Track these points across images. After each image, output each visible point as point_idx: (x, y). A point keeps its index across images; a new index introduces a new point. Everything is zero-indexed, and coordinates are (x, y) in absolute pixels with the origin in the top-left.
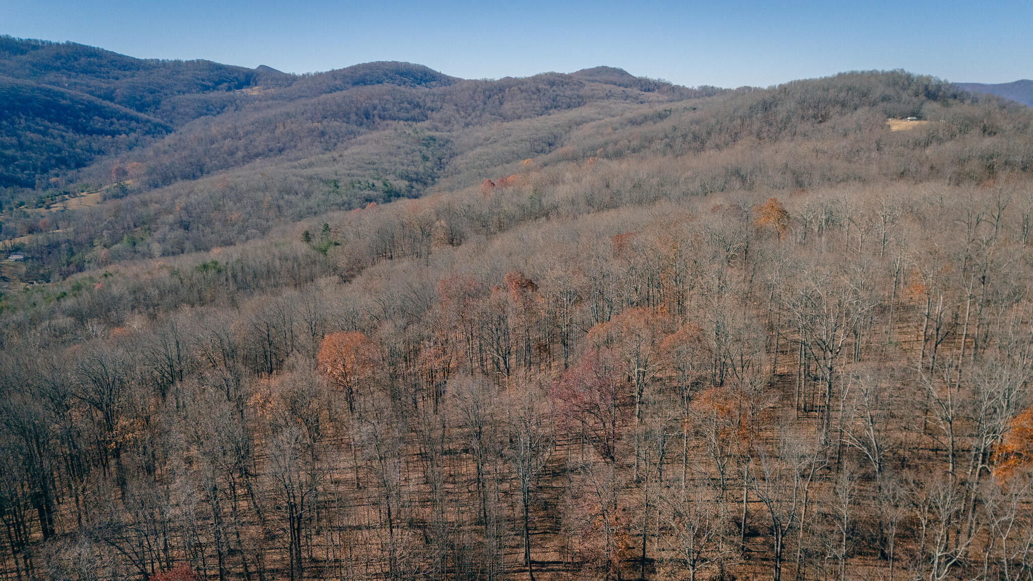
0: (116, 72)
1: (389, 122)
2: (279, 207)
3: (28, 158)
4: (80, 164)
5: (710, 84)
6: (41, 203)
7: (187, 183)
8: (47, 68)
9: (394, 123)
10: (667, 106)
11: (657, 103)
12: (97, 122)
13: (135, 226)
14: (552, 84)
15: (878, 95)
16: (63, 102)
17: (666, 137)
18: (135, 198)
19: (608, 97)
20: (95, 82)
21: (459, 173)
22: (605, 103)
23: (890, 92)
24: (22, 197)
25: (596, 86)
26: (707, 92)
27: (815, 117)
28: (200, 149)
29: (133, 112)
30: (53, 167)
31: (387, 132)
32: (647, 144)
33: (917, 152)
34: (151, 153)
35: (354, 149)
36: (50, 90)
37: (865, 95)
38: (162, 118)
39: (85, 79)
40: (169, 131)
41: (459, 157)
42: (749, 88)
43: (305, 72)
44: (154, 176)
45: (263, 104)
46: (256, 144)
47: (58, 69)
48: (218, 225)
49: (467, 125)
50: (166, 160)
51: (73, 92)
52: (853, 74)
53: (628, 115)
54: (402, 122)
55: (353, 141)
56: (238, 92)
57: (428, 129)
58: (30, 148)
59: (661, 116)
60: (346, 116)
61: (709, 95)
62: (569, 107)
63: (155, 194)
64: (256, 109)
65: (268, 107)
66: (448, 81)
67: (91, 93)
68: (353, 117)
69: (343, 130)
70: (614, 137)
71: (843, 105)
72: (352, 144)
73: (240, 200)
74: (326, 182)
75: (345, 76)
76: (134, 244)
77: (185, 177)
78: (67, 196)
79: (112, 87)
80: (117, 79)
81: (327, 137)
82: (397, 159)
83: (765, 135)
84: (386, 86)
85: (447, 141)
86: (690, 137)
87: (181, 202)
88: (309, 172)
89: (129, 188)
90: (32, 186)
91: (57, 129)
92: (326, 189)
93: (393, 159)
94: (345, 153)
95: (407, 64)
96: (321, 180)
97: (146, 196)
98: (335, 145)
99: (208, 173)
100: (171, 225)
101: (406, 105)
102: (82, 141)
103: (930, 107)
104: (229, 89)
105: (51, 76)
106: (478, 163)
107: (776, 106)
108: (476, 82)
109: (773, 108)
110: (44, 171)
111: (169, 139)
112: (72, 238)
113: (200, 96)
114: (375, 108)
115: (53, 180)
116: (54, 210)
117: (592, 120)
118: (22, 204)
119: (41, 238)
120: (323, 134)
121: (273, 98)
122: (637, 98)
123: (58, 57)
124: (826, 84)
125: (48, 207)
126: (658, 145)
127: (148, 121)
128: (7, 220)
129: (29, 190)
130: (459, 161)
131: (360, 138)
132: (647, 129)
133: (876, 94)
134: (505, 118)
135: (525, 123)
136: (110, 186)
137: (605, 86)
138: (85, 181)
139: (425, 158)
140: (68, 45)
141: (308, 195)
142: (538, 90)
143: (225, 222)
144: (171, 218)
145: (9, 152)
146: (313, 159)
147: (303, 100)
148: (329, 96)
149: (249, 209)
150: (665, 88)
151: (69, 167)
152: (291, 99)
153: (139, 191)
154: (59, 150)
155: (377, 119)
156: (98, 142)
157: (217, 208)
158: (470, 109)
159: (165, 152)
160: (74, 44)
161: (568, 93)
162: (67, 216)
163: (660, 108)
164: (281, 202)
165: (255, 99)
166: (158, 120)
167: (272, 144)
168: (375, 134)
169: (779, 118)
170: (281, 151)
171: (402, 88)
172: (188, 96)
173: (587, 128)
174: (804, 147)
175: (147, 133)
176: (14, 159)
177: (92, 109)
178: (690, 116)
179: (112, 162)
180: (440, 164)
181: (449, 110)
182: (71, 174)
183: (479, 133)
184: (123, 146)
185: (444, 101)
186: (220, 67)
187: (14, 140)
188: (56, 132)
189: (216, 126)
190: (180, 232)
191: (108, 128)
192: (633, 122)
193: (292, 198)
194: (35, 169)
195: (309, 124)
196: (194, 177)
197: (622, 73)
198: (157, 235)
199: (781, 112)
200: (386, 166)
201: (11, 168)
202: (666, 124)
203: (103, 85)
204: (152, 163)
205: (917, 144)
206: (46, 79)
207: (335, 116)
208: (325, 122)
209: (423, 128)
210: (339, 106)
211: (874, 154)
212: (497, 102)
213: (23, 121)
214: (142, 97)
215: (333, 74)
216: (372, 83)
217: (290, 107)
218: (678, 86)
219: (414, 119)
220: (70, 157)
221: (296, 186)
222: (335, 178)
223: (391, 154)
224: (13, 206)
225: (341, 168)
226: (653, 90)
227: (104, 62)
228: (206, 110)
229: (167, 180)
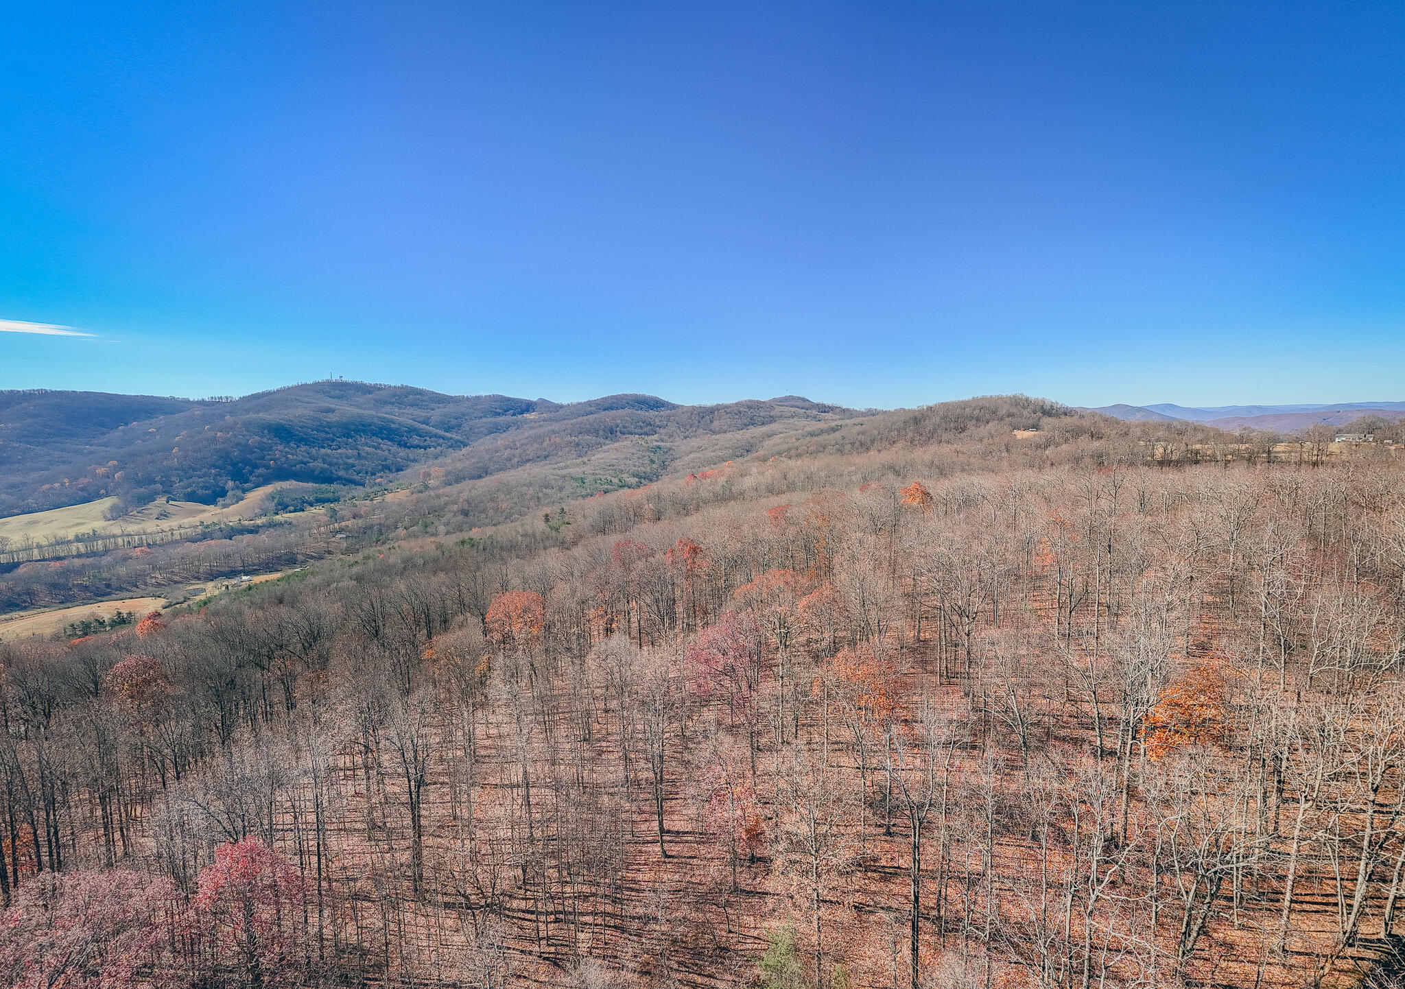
0: (432, 405)
1: (627, 436)
2: (538, 498)
3: (363, 466)
4: (399, 469)
6: (367, 497)
7: (472, 482)
8: (386, 403)
9: (631, 437)
10: (839, 423)
11: (831, 420)
12: (415, 440)
13: (429, 514)
14: (750, 407)
15: (1004, 412)
16: (393, 426)
17: (837, 444)
18: (432, 493)
19: (793, 417)
20: (417, 412)
21: (678, 472)
22: (791, 421)
23: (1014, 410)
24: (354, 493)
25: (783, 409)
26: (872, 413)
27: (956, 429)
28: (487, 457)
29: (441, 432)
30: (380, 471)
31: (625, 443)
32: (821, 449)
33: (1039, 452)
34: (450, 461)
35: (599, 456)
36: (384, 418)
37: (994, 412)
38: (462, 437)
39: (410, 410)
40: (465, 445)
41: (678, 460)
42: (903, 410)
43: (569, 403)
44: (449, 477)
45: (537, 424)
46: (528, 452)
47: (393, 404)
48: (491, 512)
49: (685, 438)
50: (459, 466)
51: (401, 419)
52: (983, 398)
53: (809, 429)
54: (637, 436)
55: (600, 449)
56: (520, 416)
57: (657, 441)
58: (365, 458)
59: (834, 430)
60: (596, 432)
62: (763, 424)
63: (448, 489)
64: (531, 428)
65: (540, 426)
66: (674, 407)
67: (414, 420)
68: (601, 433)
69: (593, 442)
70: (796, 444)
71: (978, 419)
72: (599, 452)
73: (510, 493)
74: (576, 479)
75: (598, 405)
76: (426, 526)
77: (472, 478)
78: (386, 492)
79: (429, 415)
80: (433, 409)
81: (581, 447)
82: (631, 462)
83: (917, 442)
84: (627, 411)
85: (670, 449)
86: (857, 444)
87: (465, 495)
88: (564, 472)
89: (430, 486)
90: (363, 485)
91: (386, 444)
92: (575, 484)
93: (628, 462)
94: (593, 458)
95: (644, 396)
96: (572, 478)
97: (441, 491)
98: (587, 452)
99: (491, 474)
100: (455, 513)
101: (641, 423)
102: (403, 452)
103: (1046, 421)
104: (514, 415)
105: (388, 408)
106: (691, 465)
107: (924, 421)
108: (693, 407)
109: (922, 422)
110: (373, 474)
111: (465, 451)
112: (382, 522)
113: (493, 420)
114: (618, 426)
115: (378, 480)
116: (375, 502)
117: (781, 433)
118: (354, 497)
119: (360, 522)
120: (578, 445)
121: (544, 420)
122: (815, 418)
123: (394, 395)
124: (963, 405)
125: (372, 500)
126: (830, 449)
127: (451, 438)
128: (341, 509)
129: (361, 487)
130: (678, 463)
131: (604, 447)
132: (822, 439)
133: (1003, 411)
134: (714, 433)
135: (729, 435)
136: (417, 485)
137: (790, 409)
138: (401, 481)
139: (652, 461)
140: (402, 387)
141: (561, 489)
142: (740, 412)
143: (496, 510)
144: (455, 507)
145: (350, 461)
146: (568, 463)
147: (566, 422)
148: (585, 418)
149: (515, 500)
150: (837, 410)
151: (390, 471)
152: (557, 421)
153: (437, 488)
154: (386, 460)
155: (618, 433)
156: (412, 453)
157: (492, 500)
158: (688, 427)
159: (460, 460)
160: (406, 386)
161: (762, 414)
162: (382, 506)
163: (833, 424)
164: (540, 495)
165: (531, 421)
166: (458, 437)
167: (539, 453)
168: (617, 445)
169: (927, 430)
170: (546, 457)
171: (639, 412)
172: (484, 420)
173: (776, 439)
174: (946, 449)
175: (450, 447)
176: (353, 466)
177: (412, 431)
178: (855, 430)
179: (421, 468)
180: (664, 466)
181: (672, 427)
182: (391, 476)
183: (694, 443)
184: (431, 456)
185: (669, 420)
186: (509, 399)
187: (355, 453)
188: (385, 447)
189: (500, 440)
190: (460, 518)
191: (421, 444)
192: (812, 434)
193: (549, 491)
194: (367, 473)
195: (568, 438)
196: (480, 477)
197: (804, 400)
198: (444, 520)
199: (929, 425)
200: (622, 467)
201: (350, 472)
202: (838, 435)
203: (423, 414)
204: (450, 468)
205: (1038, 446)
206: (384, 410)
207: (588, 432)
208: (580, 437)
209: (653, 440)
210: (590, 424)
211: (1004, 454)
212: (708, 421)
213: (363, 439)
214: (449, 421)
215: (590, 403)
216: (617, 409)
217: (556, 426)
218: (848, 410)
219: (646, 434)
220: (392, 464)
221: (553, 483)
222: (583, 476)
223: (626, 458)
224: (347, 499)
225: (588, 469)
226: (828, 412)
227: (426, 398)
228: (496, 429)
229: (458, 480)
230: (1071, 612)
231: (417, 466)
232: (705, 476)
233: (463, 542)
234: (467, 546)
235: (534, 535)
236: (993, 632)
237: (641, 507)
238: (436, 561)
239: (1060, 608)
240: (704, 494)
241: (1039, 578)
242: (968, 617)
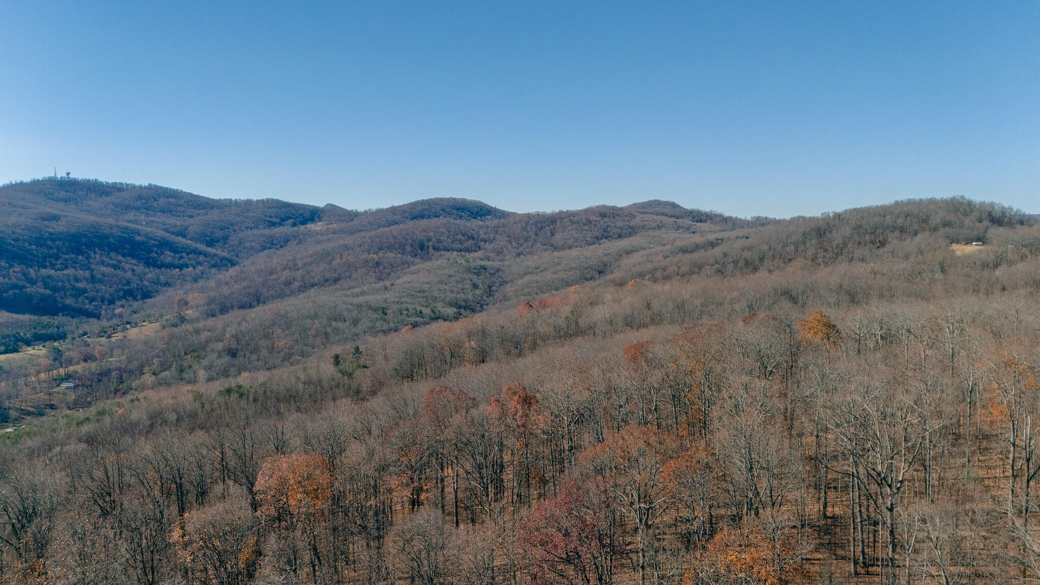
0: (190, 211)
1: (443, 253)
2: (326, 334)
3: (98, 291)
4: (146, 295)
5: (763, 215)
6: (103, 333)
7: (242, 312)
8: (128, 208)
9: (448, 254)
10: (719, 235)
11: (710, 232)
12: (168, 257)
13: (186, 354)
14: (603, 215)
15: (938, 221)
16: (138, 238)
17: (717, 263)
18: (190, 327)
19: (659, 228)
20: (171, 221)
21: (508, 299)
22: (657, 233)
23: (951, 217)
24: (86, 327)
25: (646, 217)
26: (761, 222)
27: (872, 242)
28: (260, 280)
29: (202, 247)
30: (120, 298)
31: (439, 262)
32: (696, 270)
33: (986, 273)
34: (213, 284)
35: (406, 278)
36: (126, 228)
37: (924, 221)
38: (229, 253)
39: (161, 218)
40: (233, 264)
41: (509, 285)
42: (803, 218)
43: (367, 209)
44: (213, 306)
45: (324, 238)
46: (313, 274)
47: (138, 209)
48: (264, 352)
49: (518, 255)
50: (225, 290)
51: (149, 230)
52: (910, 202)
53: (679, 244)
54: (455, 253)
55: (407, 270)
56: (302, 227)
57: (481, 259)
58: (101, 281)
59: (712, 245)
60: (402, 247)
61: (763, 225)
62: (620, 237)
63: (210, 322)
64: (318, 242)
65: (329, 240)
66: (503, 215)
67: (166, 230)
68: (408, 248)
69: (398, 261)
70: (664, 263)
71: (902, 231)
72: (405, 274)
73: (288, 328)
74: (375, 310)
75: (404, 212)
76: (182, 371)
77: (242, 307)
78: (128, 326)
79: (186, 224)
80: (191, 217)
81: (381, 267)
82: (447, 287)
83: (820, 260)
84: (442, 220)
85: (498, 270)
86: (742, 262)
87: (231, 330)
88: (360, 299)
89: (188, 317)
90: (98, 317)
91: (129, 263)
92: (375, 316)
93: (443, 287)
94: (397, 282)
95: (464, 200)
96: (370, 308)
97: (201, 325)
98: (389, 274)
99: (264, 302)
100: (220, 353)
101: (460, 237)
102: (152, 274)
103: (996, 232)
104: (294, 225)
105: (131, 215)
106: (526, 290)
107: (830, 232)
108: (529, 216)
109: (828, 234)
110: (111, 302)
111: (232, 271)
112: (124, 366)
113: (267, 232)
114: (429, 240)
115: (118, 311)
116: (113, 339)
117: (642, 249)
118: (85, 334)
119: (93, 366)
120: (378, 264)
121: (334, 233)
122: (688, 229)
123: (140, 198)
124: (883, 211)
125: (109, 337)
126: (707, 270)
127: (215, 255)
128: (68, 350)
129: (95, 320)
130: (508, 288)
131: (413, 268)
132: (696, 256)
133: (936, 220)
134: (556, 248)
135: (575, 252)
136: (170, 316)
137: (655, 217)
138: (148, 312)
139: (475, 286)
140: (150, 187)
141: (355, 322)
142: (590, 222)
143: (272, 349)
144: (220, 346)
145: (80, 285)
146: (365, 288)
147: (362, 234)
148: (387, 229)
149: (296, 336)
150: (718, 219)
151: (135, 299)
152: (352, 233)
153: (197, 320)
154: (128, 283)
155: (431, 250)
156: (164, 275)
157: (267, 336)
158: (522, 241)
159: (227, 283)
160: (156, 187)
161: (619, 224)
162: (123, 345)
163: (711, 237)
164: (329, 330)
165: (317, 233)
166: (225, 254)
167: (328, 275)
168: (428, 264)
169: (835, 243)
170: (336, 280)
171: (458, 222)
172: (255, 232)
173: (637, 257)
174: (860, 269)
175: (214, 266)
176: (84, 291)
177: (164, 244)
178: (743, 242)
179: (174, 294)
180: (490, 292)
181: (501, 241)
182: (136, 305)
183: (530, 261)
184: (189, 278)
185: (496, 232)
186: (287, 205)
187: (87, 274)
188: (127, 266)
189: (278, 258)
190: (226, 359)
191: (176, 262)
192: (684, 251)
193: (340, 325)
194: (103, 301)
195: (365, 256)
196: (251, 306)
197: (674, 205)
198: (205, 362)
199: (837, 238)
200: (436, 294)
201: (80, 300)
202: (718, 251)
203: (177, 222)
204: (212, 294)
205: (985, 265)
206: (126, 217)
207: (391, 248)
208: (381, 254)
209: (476, 258)
210: (394, 238)
211: (939, 275)
212: (549, 234)
213: (98, 256)
214: (212, 233)
215: (393, 210)
216: (429, 217)
217: (349, 240)
218: (731, 218)
219: (468, 250)
220: (138, 289)
221: (345, 314)
222: (384, 305)
223: (441, 282)
224: (76, 336)
225: (391, 296)
226: (705, 221)
227: (182, 202)
228: (271, 244)
229: (224, 310)
230: (1028, 481)
231: (171, 292)
232: (543, 305)
233: (229, 391)
234: (234, 396)
235: (320, 381)
236: (923, 507)
237: (459, 345)
238: (193, 415)
239: (1015, 476)
240: (543, 328)
241: (986, 437)
242: (890, 486)
